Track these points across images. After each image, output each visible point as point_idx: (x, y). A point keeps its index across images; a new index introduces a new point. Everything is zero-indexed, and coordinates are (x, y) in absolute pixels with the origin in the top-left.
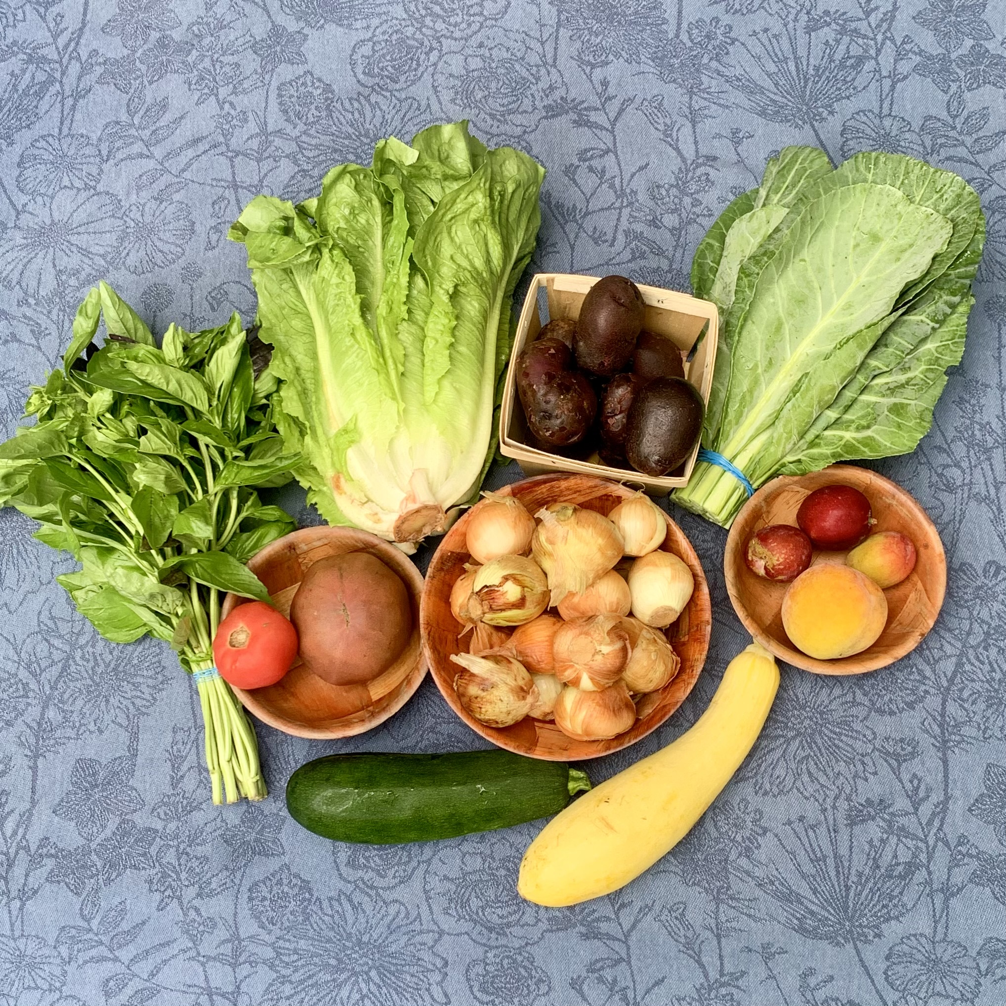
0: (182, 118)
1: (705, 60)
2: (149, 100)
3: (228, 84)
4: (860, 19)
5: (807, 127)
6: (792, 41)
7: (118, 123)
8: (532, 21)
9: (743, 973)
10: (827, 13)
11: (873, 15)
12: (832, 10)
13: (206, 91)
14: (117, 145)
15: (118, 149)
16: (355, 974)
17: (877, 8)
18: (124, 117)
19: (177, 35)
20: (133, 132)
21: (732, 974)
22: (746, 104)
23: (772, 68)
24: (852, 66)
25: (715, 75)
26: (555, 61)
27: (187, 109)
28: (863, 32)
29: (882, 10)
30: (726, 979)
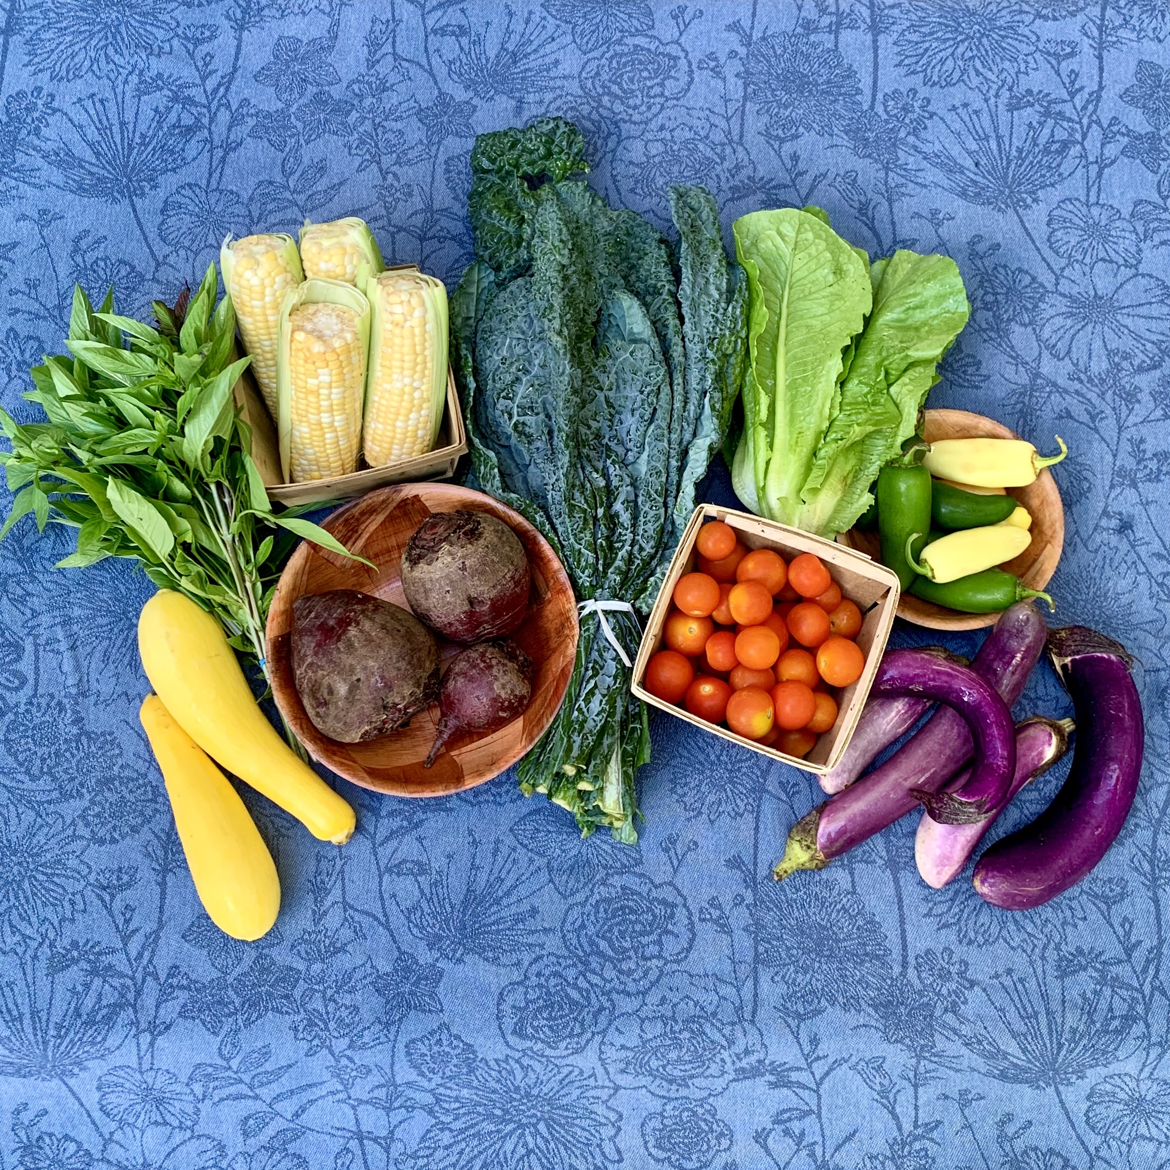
0: (341, 184)
1: (902, 134)
2: (306, 160)
3: (391, 153)
4: (1065, 101)
5: (1010, 211)
6: (994, 118)
7: (271, 183)
8: (717, 97)
9: (939, 1123)
10: (1029, 92)
11: (1078, 97)
12: (1035, 91)
13: (368, 157)
14: (270, 207)
15: (271, 212)
16: (521, 1126)
17: (1082, 88)
18: (279, 179)
19: (337, 92)
20: (287, 195)
21: (927, 1125)
22: (946, 183)
23: (974, 147)
24: (1057, 152)
25: (912, 151)
26: (741, 137)
27: (347, 175)
28: (1068, 115)
29: (1087, 90)
30: (920, 1131)
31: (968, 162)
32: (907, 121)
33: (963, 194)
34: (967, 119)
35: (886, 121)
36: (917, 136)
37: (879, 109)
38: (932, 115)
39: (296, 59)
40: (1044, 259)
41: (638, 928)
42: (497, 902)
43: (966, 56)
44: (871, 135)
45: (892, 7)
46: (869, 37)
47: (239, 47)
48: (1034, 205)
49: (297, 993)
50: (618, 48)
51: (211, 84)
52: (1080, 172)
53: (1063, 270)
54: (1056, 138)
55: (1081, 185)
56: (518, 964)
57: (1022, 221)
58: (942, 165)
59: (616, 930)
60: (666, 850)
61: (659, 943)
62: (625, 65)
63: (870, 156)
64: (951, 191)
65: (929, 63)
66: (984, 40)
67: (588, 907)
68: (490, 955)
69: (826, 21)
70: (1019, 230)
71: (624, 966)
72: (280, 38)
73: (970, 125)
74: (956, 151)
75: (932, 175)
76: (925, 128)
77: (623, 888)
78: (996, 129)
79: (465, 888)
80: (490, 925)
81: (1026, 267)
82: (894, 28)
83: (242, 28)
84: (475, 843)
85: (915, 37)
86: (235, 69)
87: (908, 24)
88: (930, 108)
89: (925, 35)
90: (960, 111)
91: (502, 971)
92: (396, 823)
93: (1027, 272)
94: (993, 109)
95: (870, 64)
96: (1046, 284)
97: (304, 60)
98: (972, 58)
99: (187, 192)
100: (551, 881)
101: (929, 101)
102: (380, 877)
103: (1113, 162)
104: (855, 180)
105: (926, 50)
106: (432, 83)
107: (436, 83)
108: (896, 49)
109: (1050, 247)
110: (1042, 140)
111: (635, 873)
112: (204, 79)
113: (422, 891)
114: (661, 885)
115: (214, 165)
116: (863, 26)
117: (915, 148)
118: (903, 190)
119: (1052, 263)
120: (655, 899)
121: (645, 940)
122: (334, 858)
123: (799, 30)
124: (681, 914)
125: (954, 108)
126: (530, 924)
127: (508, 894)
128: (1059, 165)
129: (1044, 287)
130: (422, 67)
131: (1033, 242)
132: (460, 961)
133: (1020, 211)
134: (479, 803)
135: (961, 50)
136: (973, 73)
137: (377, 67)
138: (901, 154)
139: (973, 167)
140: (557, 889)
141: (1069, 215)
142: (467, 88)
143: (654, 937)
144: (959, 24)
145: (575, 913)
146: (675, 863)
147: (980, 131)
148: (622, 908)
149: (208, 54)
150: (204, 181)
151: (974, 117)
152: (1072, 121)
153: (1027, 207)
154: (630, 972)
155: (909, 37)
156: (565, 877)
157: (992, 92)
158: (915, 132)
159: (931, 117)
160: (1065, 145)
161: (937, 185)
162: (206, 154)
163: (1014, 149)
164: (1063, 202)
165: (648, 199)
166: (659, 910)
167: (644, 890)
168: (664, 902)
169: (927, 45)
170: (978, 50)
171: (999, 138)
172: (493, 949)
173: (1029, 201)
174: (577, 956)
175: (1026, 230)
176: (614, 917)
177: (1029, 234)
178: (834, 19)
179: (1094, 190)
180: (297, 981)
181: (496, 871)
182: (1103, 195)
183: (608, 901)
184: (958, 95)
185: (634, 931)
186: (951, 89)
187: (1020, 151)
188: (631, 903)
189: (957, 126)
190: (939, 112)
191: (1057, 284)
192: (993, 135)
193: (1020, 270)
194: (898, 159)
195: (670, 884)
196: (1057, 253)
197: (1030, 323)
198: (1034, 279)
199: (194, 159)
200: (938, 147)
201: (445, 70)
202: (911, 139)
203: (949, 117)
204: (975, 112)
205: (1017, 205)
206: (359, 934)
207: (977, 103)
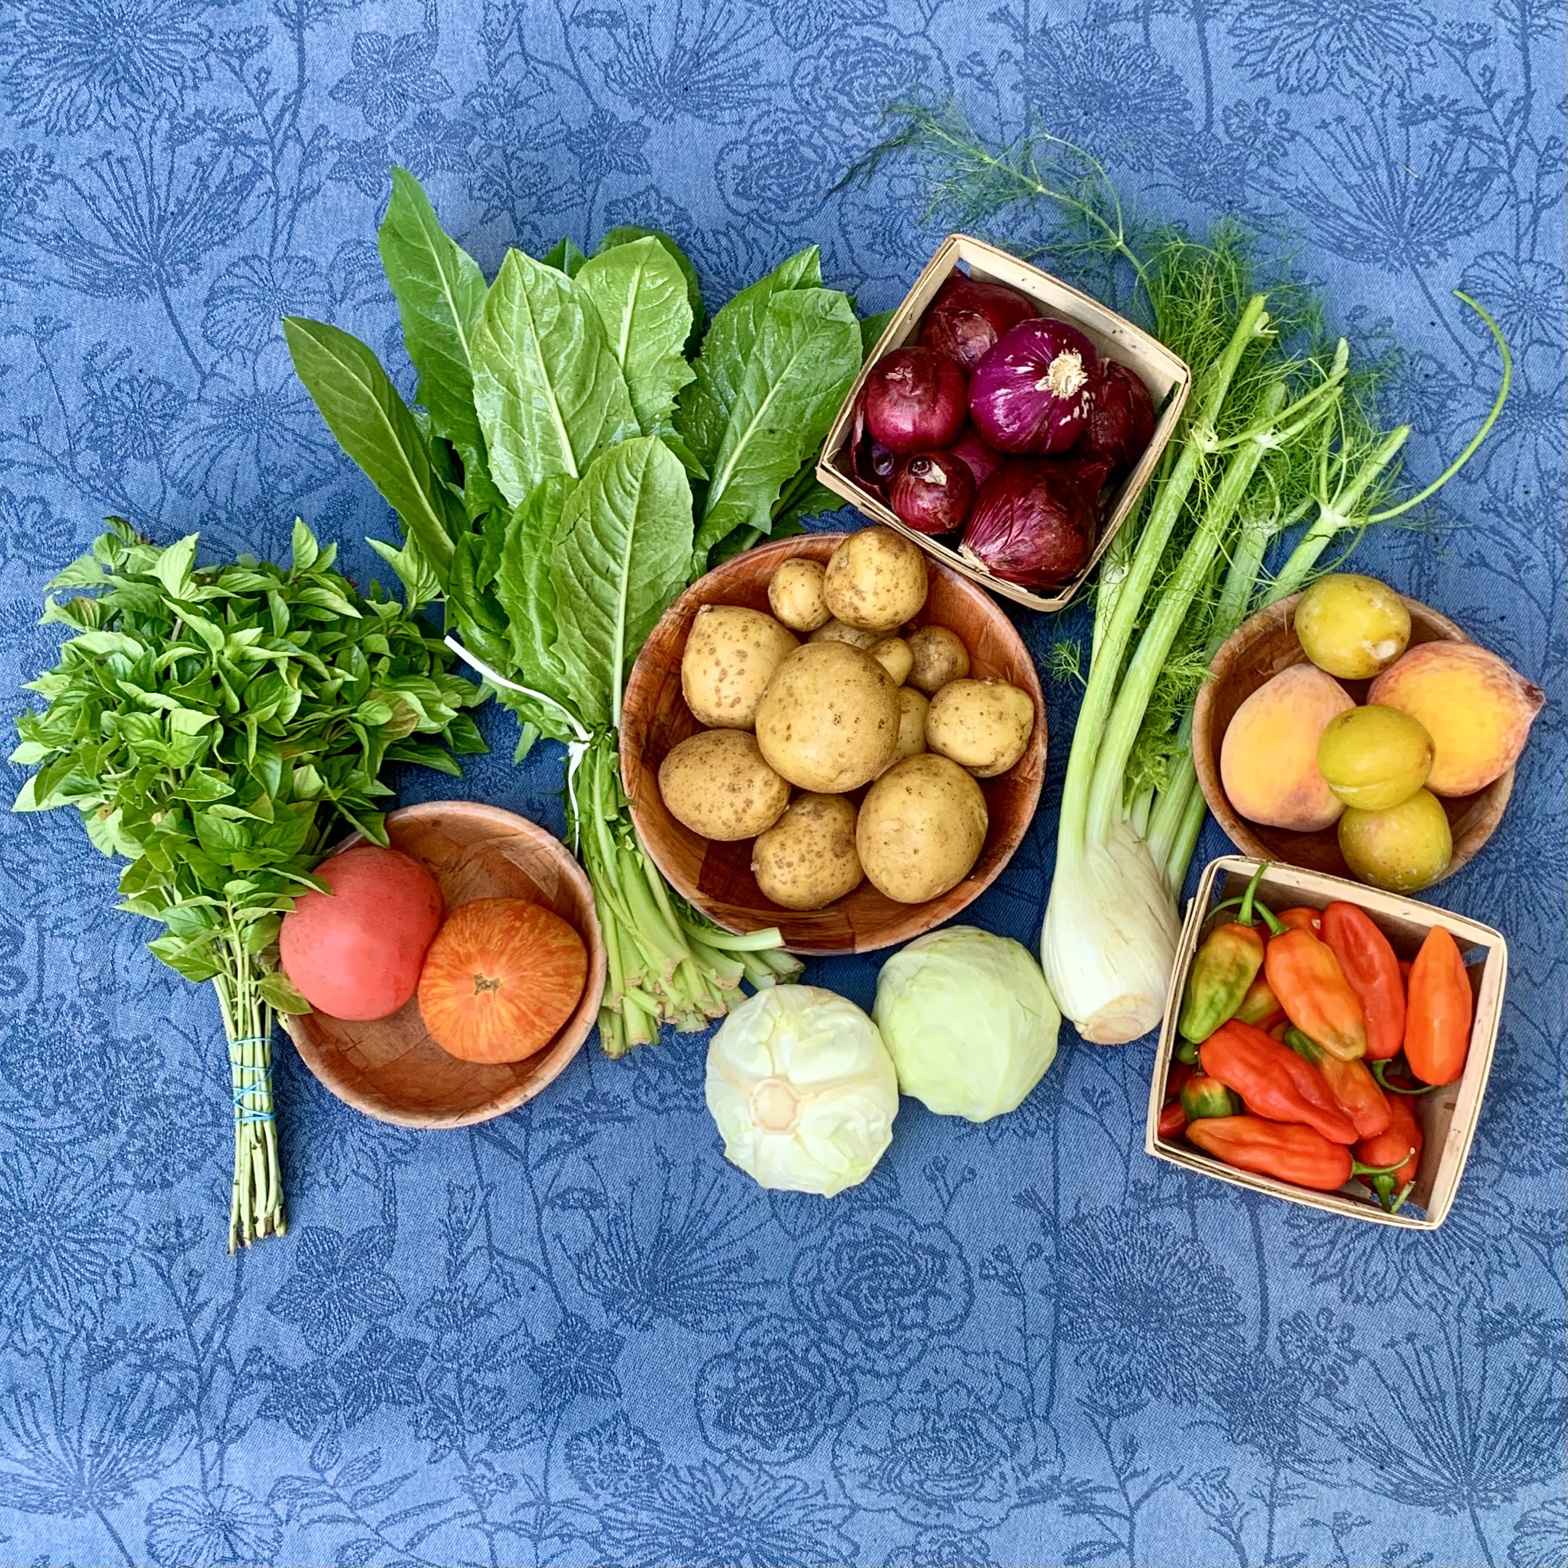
31: (1348, 202)
32: (1258, 145)
33: (1339, 248)
34: (1343, 139)
35: (1228, 146)
36: (1273, 167)
37: (1219, 129)
38: (1294, 135)
40: (1455, 339)
41: (896, 1284)
42: (701, 1245)
43: (1332, 48)
44: (1207, 168)
46: (1193, 25)
47: (301, 52)
48: (1441, 262)
49: (422, 1375)
50: (842, 43)
51: (271, 110)
52: (1507, 213)
53: (1482, 354)
54: (1473, 164)
55: (1509, 233)
56: (727, 1330)
57: (1423, 284)
58: (1310, 207)
59: (864, 1286)
60: (932, 1179)
61: (924, 1306)
62: (854, 67)
63: (1205, 198)
64: (1322, 243)
65: (1281, 59)
66: (1358, 25)
67: (825, 1254)
68: (689, 1317)
70: (1418, 298)
71: (874, 1336)
72: (358, 36)
73: (1349, 148)
74: (1328, 185)
75: (1295, 221)
76: (1285, 154)
77: (874, 1228)
78: (1386, 153)
79: (655, 1227)
80: (690, 1277)
81: (1429, 351)
82: (1227, 10)
83: (301, 25)
84: (666, 1165)
85: (1257, 23)
86: (302, 85)
87: (1246, 4)
88: (1290, 125)
89: (1272, 19)
90: (1332, 128)
91: (704, 1339)
92: (554, 1137)
93: (1430, 357)
94: (1381, 124)
95: (1198, 65)
96: (1459, 374)
97: (398, 66)
98: (1341, 50)
99: (243, 270)
100: (775, 1215)
101: (1288, 115)
102: (539, 1210)
103: (1554, 202)
105: (1276, 40)
106: (583, 95)
107: (589, 95)
108: (1233, 41)
109: (1464, 322)
110: (1452, 168)
111: (890, 1209)
112: (260, 105)
113: (596, 1231)
114: (927, 1227)
115: (280, 223)
117: (1271, 183)
119: (1467, 346)
120: (919, 1246)
121: (905, 1302)
122: (473, 1188)
123: (1092, 19)
124: (954, 1266)
125: (1324, 125)
126: (747, 1274)
127: (715, 1233)
128: (1477, 205)
129: (1454, 378)
130: (566, 72)
131: (1440, 314)
132: (647, 1326)
133: (1421, 270)
134: (667, 1110)
135: (1324, 39)
136: (1345, 73)
137: (502, 72)
138: (1249, 193)
139: (1353, 208)
140: (782, 1227)
141: (1491, 276)
142: (633, 102)
143: (917, 1298)
145: (808, 1260)
146: (946, 1198)
147: (1363, 156)
148: (874, 1256)
149: (262, 69)
150: (267, 249)
151: (1354, 136)
152: (1494, 140)
153: (1431, 264)
154: (882, 1345)
155: (1248, 22)
156: (793, 1210)
157: (1376, 100)
158: (1270, 162)
159: (1292, 139)
160: (1486, 175)
161: (1301, 236)
162: (269, 211)
163: (1412, 181)
164: (1482, 257)
165: (892, 259)
166: (925, 1261)
167: (903, 1232)
168: (931, 1251)
169: (1276, 32)
170: (1350, 38)
171: (1390, 165)
172: (694, 1310)
173: (1434, 255)
174: (810, 1320)
175: (1430, 297)
176: (862, 1268)
177: (1433, 304)
179: (1526, 242)
180: (422, 1358)
181: (698, 1201)
182: (1539, 249)
183: (855, 1245)
184: (1328, 104)
185: (890, 1289)
186: (1317, 96)
187: (1421, 183)
188: (885, 1250)
189: (1331, 149)
190: (1305, 131)
191: (1474, 374)
192: (1382, 162)
193: (1422, 355)
194: (1245, 200)
195: (940, 1225)
196: (1474, 331)
197: (1433, 431)
198: (1441, 367)
199: (251, 222)
200: (1303, 182)
201: (599, 76)
202: (1265, 171)
203: (1319, 137)
204: (1355, 129)
205: (1417, 261)
206: (511, 1290)
207: (1356, 116)
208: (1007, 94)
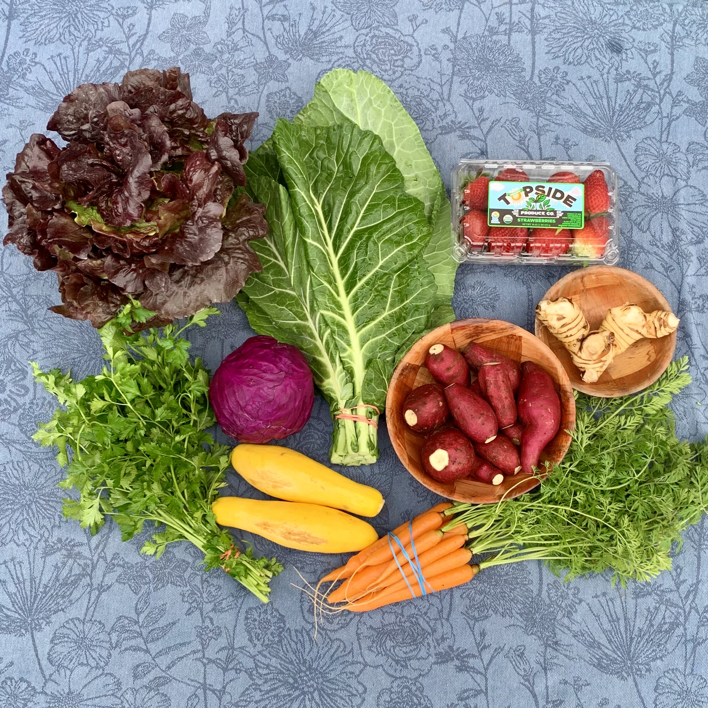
31: (589, 112)
32: (553, 86)
33: (585, 130)
34: (589, 85)
35: (540, 87)
36: (558, 95)
37: (536, 79)
38: (568, 82)
39: (184, 28)
40: (632, 172)
43: (590, 48)
44: (529, 96)
45: (545, 18)
46: (530, 37)
47: (150, 19)
48: (628, 140)
50: (377, 33)
51: (132, 41)
52: (657, 122)
53: (643, 178)
54: (644, 100)
55: (658, 130)
57: (619, 148)
58: (573, 112)
63: (528, 108)
64: (577, 128)
65: (567, 51)
66: (601, 39)
69: (503, 28)
70: (617, 153)
72: (175, 14)
73: (591, 89)
74: (582, 104)
75: (566, 118)
76: (564, 90)
78: (607, 93)
81: (621, 176)
82: (545, 30)
83: (151, 8)
85: (558, 36)
86: (147, 32)
87: (554, 28)
88: (567, 78)
89: (564, 34)
90: (586, 80)
94: (606, 81)
95: (530, 53)
97: (189, 28)
98: (592, 49)
101: (567, 74)
103: (678, 118)
104: (518, 123)
105: (566, 42)
106: (265, 48)
107: (268, 49)
108: (546, 43)
109: (636, 165)
110: (635, 101)
112: (128, 38)
116: (526, 31)
117: (557, 102)
118: (547, 128)
119: (637, 175)
123: (486, 33)
125: (582, 78)
128: (645, 117)
129: (632, 188)
130: (260, 38)
131: (626, 161)
133: (619, 142)
135: (587, 43)
136: (593, 58)
137: (233, 36)
138: (547, 106)
139: (592, 115)
141: (649, 147)
142: (286, 52)
144: (585, 29)
147: (597, 93)
149: (131, 24)
151: (594, 85)
152: (654, 91)
153: (623, 140)
155: (554, 36)
157: (606, 70)
158: (557, 93)
160: (649, 105)
161: (569, 124)
163: (617, 105)
164: (646, 139)
169: (566, 39)
170: (597, 44)
171: (609, 98)
173: (625, 136)
175: (622, 154)
177: (623, 156)
178: (508, 27)
179: (665, 133)
182: (670, 137)
184: (585, 70)
186: (580, 67)
187: (621, 106)
189: (584, 89)
190: (572, 80)
191: (639, 187)
192: (605, 96)
194: (545, 109)
196: (640, 169)
198: (626, 183)
200: (570, 102)
201: (274, 41)
202: (555, 97)
203: (579, 84)
204: (595, 81)
205: (618, 138)
207: (596, 76)
208: (445, 62)
